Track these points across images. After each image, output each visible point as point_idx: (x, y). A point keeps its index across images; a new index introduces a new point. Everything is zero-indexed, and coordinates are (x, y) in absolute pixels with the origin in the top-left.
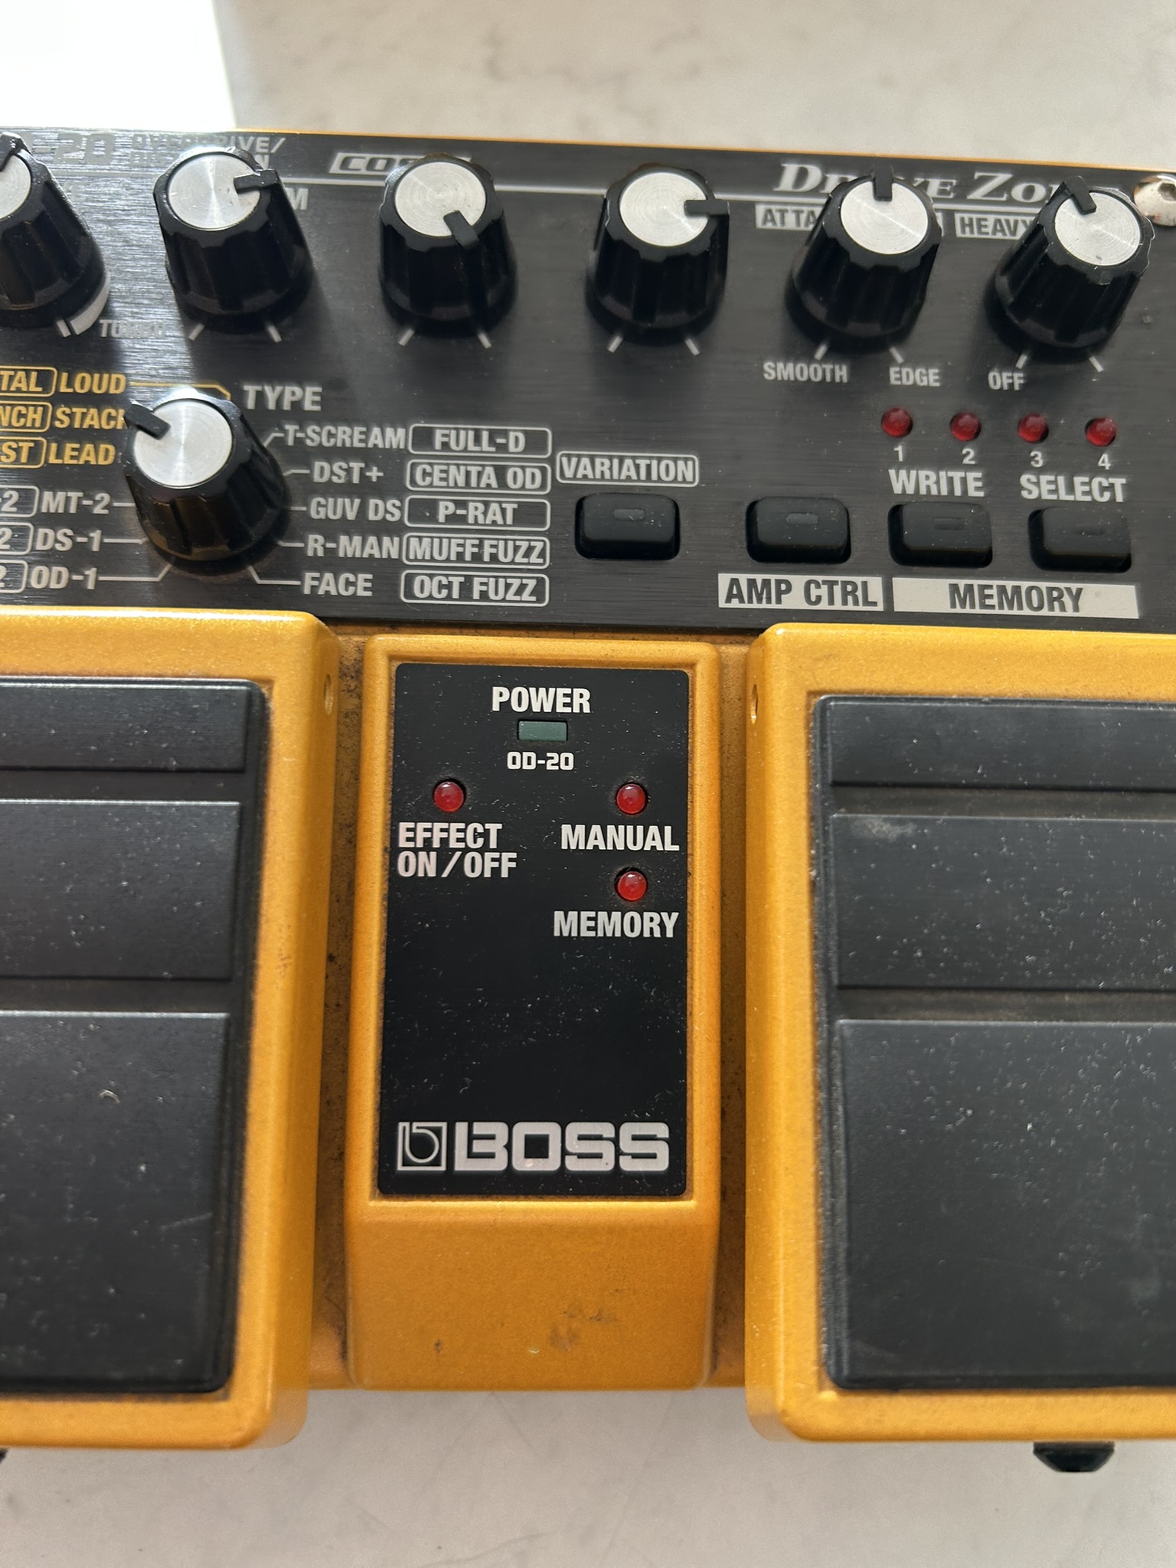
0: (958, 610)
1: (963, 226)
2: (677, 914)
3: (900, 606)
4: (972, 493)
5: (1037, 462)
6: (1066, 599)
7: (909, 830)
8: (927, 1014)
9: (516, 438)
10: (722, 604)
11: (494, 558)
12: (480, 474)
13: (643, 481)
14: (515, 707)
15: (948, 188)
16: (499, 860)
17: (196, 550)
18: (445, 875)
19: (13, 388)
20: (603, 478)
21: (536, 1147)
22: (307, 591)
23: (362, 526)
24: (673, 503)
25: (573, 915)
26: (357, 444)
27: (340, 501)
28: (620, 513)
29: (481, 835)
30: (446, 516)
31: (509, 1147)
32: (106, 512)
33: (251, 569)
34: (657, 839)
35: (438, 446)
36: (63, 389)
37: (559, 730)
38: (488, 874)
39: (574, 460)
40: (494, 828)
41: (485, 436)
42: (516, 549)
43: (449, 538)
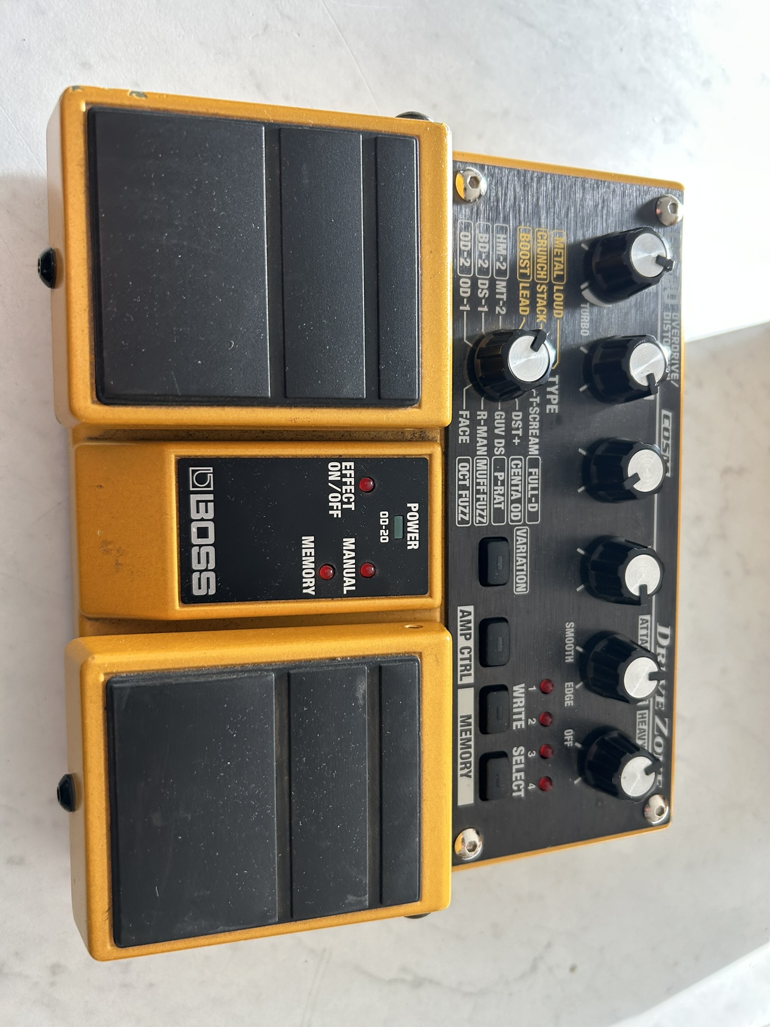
0: (459, 719)
1: (642, 714)
2: (314, 594)
3: (460, 691)
4: (515, 724)
5: (530, 754)
6: (466, 771)
7: (361, 702)
8: (277, 714)
9: (534, 507)
10: (459, 608)
11: (478, 500)
12: (517, 491)
13: (516, 568)
14: (409, 514)
15: (660, 706)
16: (337, 509)
17: (479, 361)
18: (330, 484)
19: (555, 263)
20: (517, 549)
21: (203, 533)
22: (461, 412)
23: (491, 437)
24: (506, 582)
25: (312, 545)
26: (530, 431)
27: (504, 425)
28: (501, 559)
29: (349, 500)
30: (497, 476)
31: (202, 520)
32: (497, 313)
33: (471, 385)
34: (349, 583)
35: (530, 470)
36: (555, 288)
37: (399, 535)
38: (330, 504)
39: (525, 535)
40: (352, 506)
41: (536, 492)
42: (483, 510)
43: (487, 478)
